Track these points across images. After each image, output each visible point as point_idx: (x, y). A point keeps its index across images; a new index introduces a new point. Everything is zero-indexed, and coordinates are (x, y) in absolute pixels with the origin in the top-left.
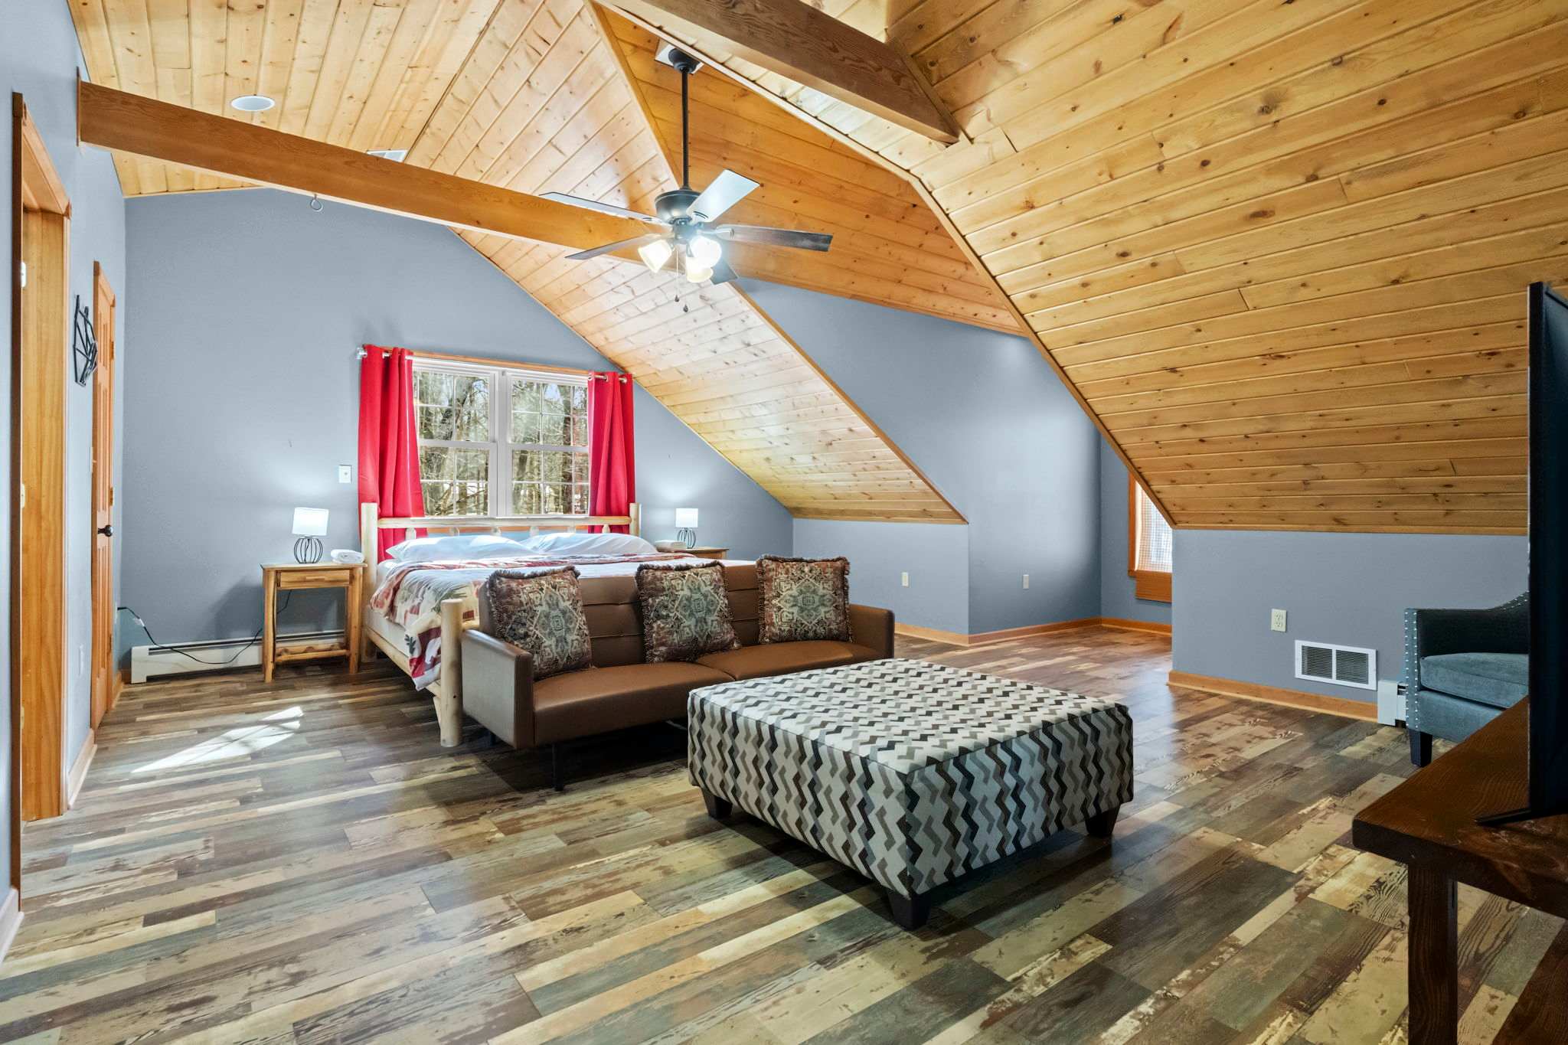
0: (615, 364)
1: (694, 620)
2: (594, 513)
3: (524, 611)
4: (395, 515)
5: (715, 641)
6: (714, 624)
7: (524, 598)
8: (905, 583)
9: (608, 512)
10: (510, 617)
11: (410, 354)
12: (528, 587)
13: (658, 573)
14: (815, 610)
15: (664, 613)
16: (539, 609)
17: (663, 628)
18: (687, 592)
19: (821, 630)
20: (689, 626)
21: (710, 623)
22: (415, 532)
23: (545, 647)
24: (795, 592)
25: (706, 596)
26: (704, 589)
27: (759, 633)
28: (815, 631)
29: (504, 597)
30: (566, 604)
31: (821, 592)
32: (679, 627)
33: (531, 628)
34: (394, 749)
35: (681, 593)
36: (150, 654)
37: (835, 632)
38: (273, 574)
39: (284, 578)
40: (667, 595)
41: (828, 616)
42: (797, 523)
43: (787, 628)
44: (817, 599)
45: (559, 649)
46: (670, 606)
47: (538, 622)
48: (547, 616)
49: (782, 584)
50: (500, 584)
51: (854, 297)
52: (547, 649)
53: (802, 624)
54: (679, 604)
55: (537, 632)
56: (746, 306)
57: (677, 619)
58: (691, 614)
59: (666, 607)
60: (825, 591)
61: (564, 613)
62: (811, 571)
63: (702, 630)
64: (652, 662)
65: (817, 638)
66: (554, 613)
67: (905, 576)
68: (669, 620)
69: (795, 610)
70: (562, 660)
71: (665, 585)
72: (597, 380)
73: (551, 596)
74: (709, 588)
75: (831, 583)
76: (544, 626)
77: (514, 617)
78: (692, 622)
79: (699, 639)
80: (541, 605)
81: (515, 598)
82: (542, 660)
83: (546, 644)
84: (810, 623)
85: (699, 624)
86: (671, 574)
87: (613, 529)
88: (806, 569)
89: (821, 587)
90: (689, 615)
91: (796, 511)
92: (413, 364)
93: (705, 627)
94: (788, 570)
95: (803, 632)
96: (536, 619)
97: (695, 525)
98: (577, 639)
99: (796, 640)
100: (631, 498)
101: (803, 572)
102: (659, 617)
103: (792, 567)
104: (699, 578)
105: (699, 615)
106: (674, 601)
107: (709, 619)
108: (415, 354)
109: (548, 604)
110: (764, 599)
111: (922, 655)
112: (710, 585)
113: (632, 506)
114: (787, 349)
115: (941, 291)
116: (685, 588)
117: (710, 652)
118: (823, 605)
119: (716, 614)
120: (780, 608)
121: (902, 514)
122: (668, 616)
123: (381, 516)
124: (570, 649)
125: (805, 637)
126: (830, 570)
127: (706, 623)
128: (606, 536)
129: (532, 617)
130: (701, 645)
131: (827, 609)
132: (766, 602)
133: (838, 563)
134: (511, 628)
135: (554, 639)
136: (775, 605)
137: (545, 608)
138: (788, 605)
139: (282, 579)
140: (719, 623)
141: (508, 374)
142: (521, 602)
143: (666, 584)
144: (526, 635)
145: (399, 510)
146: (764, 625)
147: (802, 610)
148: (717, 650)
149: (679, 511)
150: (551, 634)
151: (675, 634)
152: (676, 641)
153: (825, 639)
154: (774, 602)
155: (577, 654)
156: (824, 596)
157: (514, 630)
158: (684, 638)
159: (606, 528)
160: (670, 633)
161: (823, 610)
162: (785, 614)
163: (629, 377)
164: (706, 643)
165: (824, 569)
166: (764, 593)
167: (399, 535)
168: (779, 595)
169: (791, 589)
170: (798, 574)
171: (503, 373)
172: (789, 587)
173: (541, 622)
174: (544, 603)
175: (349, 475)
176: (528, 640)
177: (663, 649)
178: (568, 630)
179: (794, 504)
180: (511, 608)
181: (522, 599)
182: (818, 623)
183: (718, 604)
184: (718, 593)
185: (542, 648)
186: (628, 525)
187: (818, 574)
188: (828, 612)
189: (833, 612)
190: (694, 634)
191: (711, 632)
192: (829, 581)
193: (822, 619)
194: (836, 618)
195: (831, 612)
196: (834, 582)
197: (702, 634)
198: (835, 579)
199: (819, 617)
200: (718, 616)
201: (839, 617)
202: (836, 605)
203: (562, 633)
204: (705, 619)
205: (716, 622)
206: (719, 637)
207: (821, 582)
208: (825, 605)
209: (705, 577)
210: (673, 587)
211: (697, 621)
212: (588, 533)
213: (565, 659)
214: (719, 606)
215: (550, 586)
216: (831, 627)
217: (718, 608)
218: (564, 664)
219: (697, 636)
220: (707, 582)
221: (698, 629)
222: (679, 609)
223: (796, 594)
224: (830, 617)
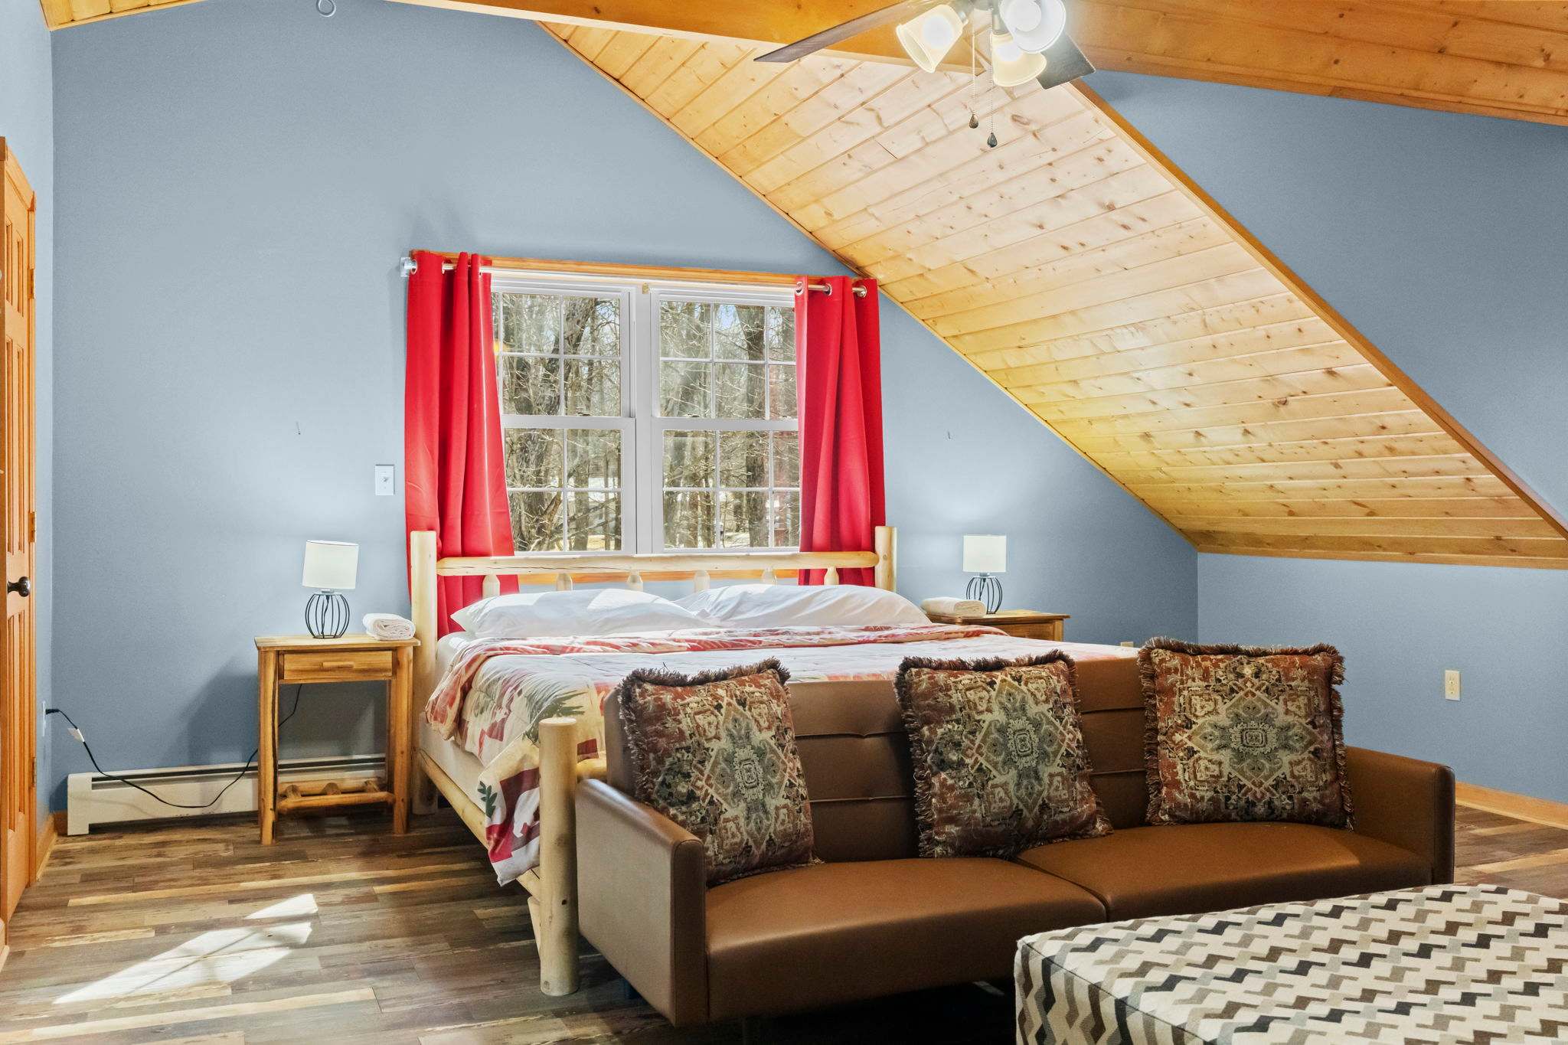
0: (844, 261)
1: (1013, 772)
2: (809, 546)
3: (688, 749)
5: (1059, 818)
6: (1054, 781)
7: (686, 724)
8: (1452, 692)
9: (835, 544)
10: (660, 761)
11: (488, 262)
12: (693, 701)
13: (941, 676)
14: (1269, 757)
15: (954, 757)
16: (715, 745)
17: (952, 788)
18: (998, 716)
19: (1282, 801)
20: (1004, 786)
21: (1046, 780)
22: (498, 583)
23: (727, 820)
24: (1223, 719)
25: (1037, 725)
26: (1033, 710)
27: (1148, 801)
28: (1270, 802)
29: (650, 721)
30: (764, 737)
31: (1281, 719)
32: (983, 786)
33: (699, 783)
34: (462, 991)
35: (987, 717)
36: (94, 787)
37: (1315, 806)
38: (272, 656)
39: (290, 664)
40: (958, 721)
41: (1297, 770)
42: (1205, 561)
43: (1209, 795)
44: (1272, 734)
45: (752, 826)
46: (966, 742)
47: (712, 770)
48: (729, 760)
49: (1197, 701)
50: (642, 695)
51: (1337, 92)
52: (731, 824)
53: (1241, 787)
54: (984, 741)
55: (711, 791)
56: (1108, 129)
57: (980, 769)
58: (1009, 762)
59: (957, 745)
60: (1290, 719)
61: (761, 753)
62: (1257, 675)
63: (1030, 795)
64: (931, 856)
65: (1273, 816)
66: (742, 754)
67: (1452, 676)
68: (964, 772)
69: (1225, 756)
70: (758, 848)
71: (954, 700)
72: (812, 294)
73: (736, 720)
74: (1044, 708)
75: (1302, 701)
76: (724, 779)
77: (668, 762)
78: (1010, 777)
79: (1025, 812)
80: (717, 738)
81: (670, 724)
82: (720, 846)
83: (727, 815)
84: (1258, 786)
85: (1025, 782)
86: (966, 678)
87: (847, 576)
88: (1248, 671)
89: (1280, 708)
90: (1004, 763)
91: (1206, 539)
92: (492, 281)
93: (1037, 788)
94: (1206, 671)
95: (1242, 803)
96: (708, 766)
97: (1002, 568)
98: (785, 806)
99: (1227, 819)
100: (878, 517)
101: (1240, 675)
102: (943, 765)
103: (1216, 666)
104: (1022, 687)
105: (1023, 763)
106: (973, 733)
107: (1045, 771)
108: (495, 262)
109: (731, 736)
110: (1156, 731)
111: (1499, 853)
112: (1047, 701)
113: (880, 531)
114: (1194, 209)
115: (1540, 63)
116: (996, 707)
117: (1048, 839)
118: (1286, 747)
119: (1058, 761)
120: (1191, 752)
121: (1446, 545)
122: (961, 764)
123: (442, 554)
124: (773, 826)
125: (1247, 815)
126: (1300, 673)
127: (1038, 778)
128: (833, 591)
129: (702, 762)
130: (1030, 823)
131: (1294, 757)
132: (1160, 738)
133: (1318, 657)
134: (663, 782)
135: (743, 805)
136: (1179, 745)
137: (725, 743)
138: (1210, 746)
139: (287, 666)
140: (1064, 779)
141: (652, 290)
142: (681, 732)
143: (956, 698)
144: (691, 797)
145: (474, 543)
146: (1159, 786)
147: (1240, 756)
148: (1063, 836)
149: (968, 540)
150: (737, 795)
151: (977, 801)
152: (978, 815)
153: (1292, 819)
154: (1177, 737)
155: (785, 835)
156: (1288, 727)
157: (669, 786)
158: (995, 807)
159: (831, 577)
160: (968, 798)
161: (1286, 757)
162: (1203, 763)
163: (871, 284)
164: (1038, 822)
165: (1287, 671)
166: (1156, 719)
167: (473, 588)
168: (1188, 724)
169: (1215, 712)
170: (1229, 680)
171: (645, 289)
172: (1210, 706)
173: (718, 771)
174: (723, 734)
175: (391, 481)
176: (695, 806)
177: (952, 829)
178: (769, 787)
179: (1200, 525)
180: (662, 743)
181: (684, 726)
182: (1276, 786)
183: (1063, 741)
184: (1061, 719)
185: (721, 824)
186: (872, 569)
187: (1273, 682)
188: (1299, 763)
189: (1309, 763)
190: (1015, 801)
191: (1049, 798)
192: (1299, 696)
193: (1285, 778)
194: (1317, 777)
195: (1304, 764)
196: (1309, 700)
197: (1030, 801)
198: (1312, 693)
199: (1279, 773)
200: (1063, 766)
201: (1324, 775)
202: (1316, 749)
203: (758, 793)
204: (1036, 772)
205: (1059, 778)
206: (1065, 809)
207: (1281, 698)
208: (1291, 749)
209: (1035, 686)
210: (971, 705)
211: (1020, 776)
212: (799, 584)
213: (764, 846)
214: (1065, 746)
215: (734, 702)
216: (1305, 794)
217: (1063, 750)
218: (763, 855)
219: (1021, 806)
220: (1038, 695)
221: (1023, 791)
222: (984, 750)
223: (1227, 722)
224: (1304, 774)
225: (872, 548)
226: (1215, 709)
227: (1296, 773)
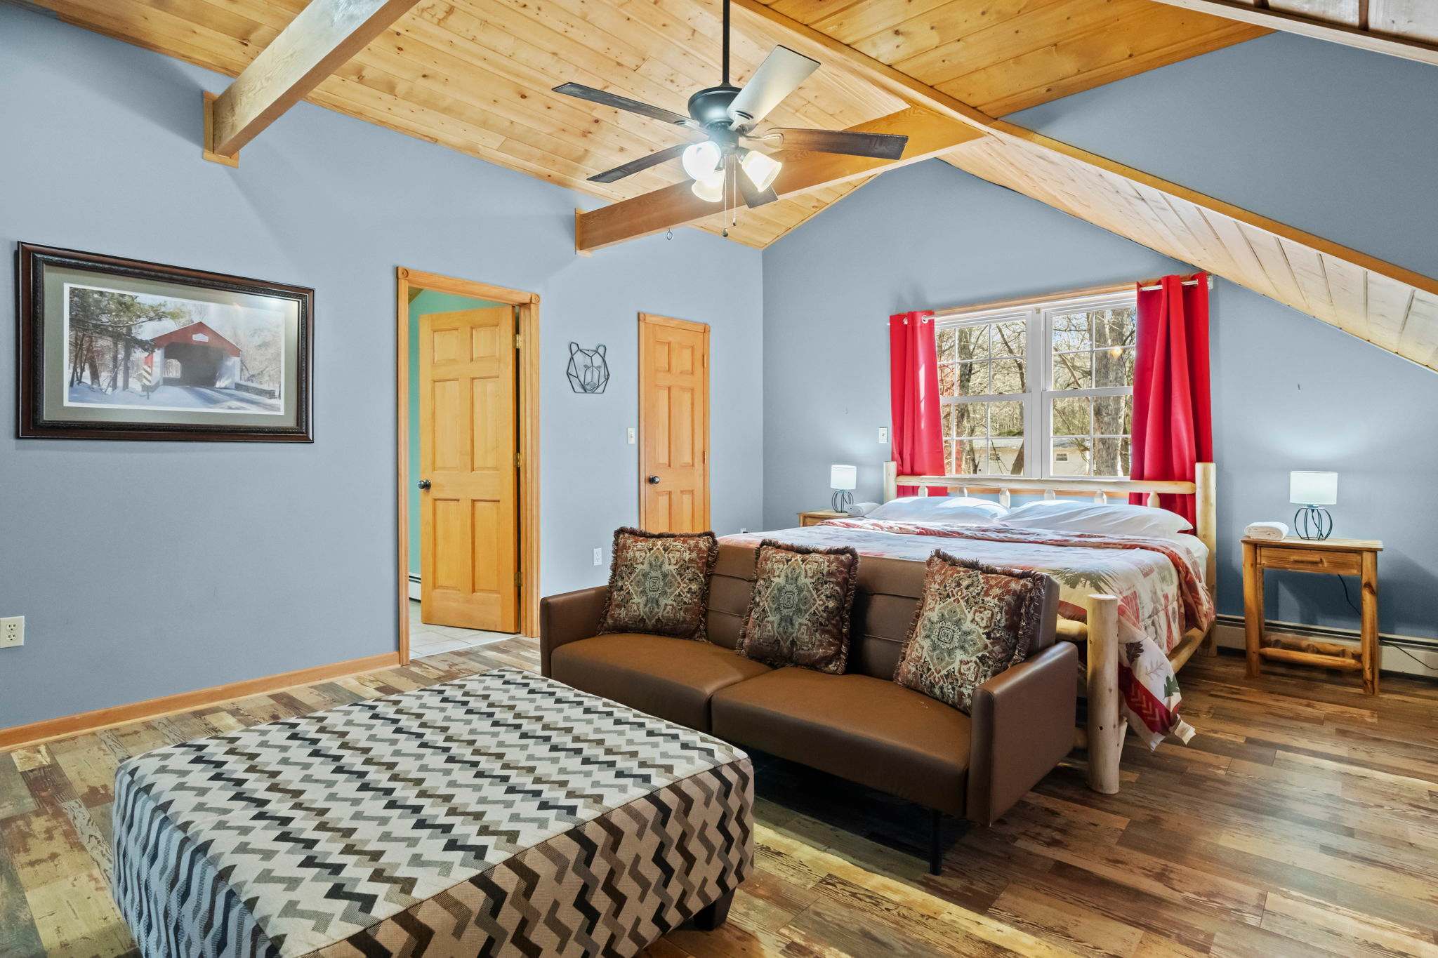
1: (778, 616)
2: (1139, 475)
3: (626, 566)
4: (913, 473)
6: (801, 628)
11: (930, 313)
19: (948, 689)
20: (772, 623)
21: (796, 626)
23: (634, 603)
24: (935, 615)
25: (800, 590)
26: (802, 580)
28: (942, 688)
30: (670, 568)
31: (967, 626)
35: (776, 580)
38: (802, 519)
43: (913, 669)
45: (647, 609)
46: (763, 593)
47: (634, 578)
48: (645, 575)
52: (635, 607)
55: (630, 588)
57: (764, 610)
61: (665, 576)
63: (785, 633)
65: (942, 700)
66: (653, 574)
69: (927, 644)
72: (1143, 293)
73: (657, 557)
74: (808, 581)
75: (987, 614)
76: (638, 584)
79: (782, 643)
80: (642, 563)
82: (627, 614)
83: (634, 601)
84: (939, 672)
85: (783, 624)
87: (1167, 501)
88: (965, 583)
89: (970, 617)
92: (935, 325)
93: (790, 630)
94: (946, 578)
95: (927, 682)
96: (633, 575)
98: (672, 605)
104: (803, 566)
105: (785, 612)
107: (798, 621)
108: (936, 313)
109: (651, 564)
112: (813, 577)
113: (1201, 467)
116: (783, 575)
117: (797, 664)
118: (962, 648)
119: (807, 616)
123: (900, 473)
124: (661, 613)
127: (792, 624)
129: (631, 574)
131: (965, 658)
135: (644, 598)
137: (646, 567)
145: (917, 469)
149: (1296, 476)
150: (643, 592)
152: (756, 636)
155: (669, 619)
156: (968, 633)
159: (1152, 500)
160: (754, 625)
161: (960, 655)
162: (916, 646)
163: (1203, 277)
167: (913, 490)
170: (950, 587)
172: (932, 605)
173: (637, 579)
174: (646, 562)
175: (886, 435)
182: (947, 677)
183: (814, 604)
184: (818, 590)
185: (630, 604)
186: (1193, 495)
187: (974, 594)
188: (967, 663)
189: (974, 665)
190: (776, 634)
191: (797, 637)
192: (985, 610)
193: (954, 672)
194: (976, 678)
195: (970, 665)
196: (992, 615)
197: (785, 637)
198: (997, 610)
199: (950, 667)
200: (809, 620)
201: (983, 680)
202: (983, 656)
203: (656, 594)
204: (791, 620)
205: (805, 627)
206: (805, 648)
207: (973, 608)
208: (966, 651)
209: (810, 566)
210: (772, 571)
211: (781, 619)
212: (1130, 503)
213: (654, 621)
214: (814, 608)
215: (661, 549)
216: (963, 690)
217: (812, 610)
218: (654, 626)
219: (779, 638)
220: (809, 572)
221: (781, 629)
222: (769, 599)
223: (935, 619)
224: (967, 673)
225: (1193, 480)
226: (934, 608)
227: (962, 671)
